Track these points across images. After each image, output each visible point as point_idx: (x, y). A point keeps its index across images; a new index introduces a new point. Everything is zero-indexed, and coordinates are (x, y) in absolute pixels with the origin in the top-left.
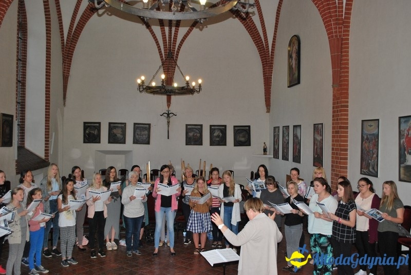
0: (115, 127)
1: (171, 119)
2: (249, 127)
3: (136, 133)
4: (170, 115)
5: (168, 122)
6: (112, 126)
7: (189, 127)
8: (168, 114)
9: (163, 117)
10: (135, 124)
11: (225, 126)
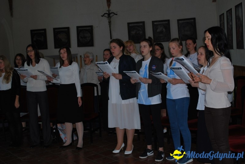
1: (112, 19)
2: (194, 19)
3: (80, 36)
4: (111, 15)
5: (110, 22)
6: (57, 31)
7: (130, 25)
8: (109, 15)
9: (104, 17)
10: (78, 27)
11: (169, 21)
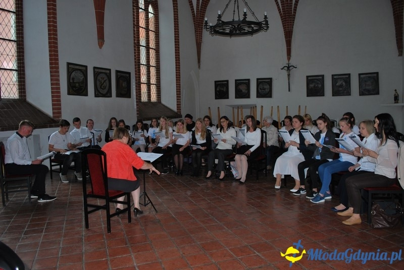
0: (240, 84)
1: (291, 72)
2: (377, 73)
3: (259, 87)
4: (291, 68)
5: (289, 75)
6: (238, 83)
7: (309, 78)
8: (288, 67)
9: (283, 70)
10: (258, 79)
11: (349, 75)
